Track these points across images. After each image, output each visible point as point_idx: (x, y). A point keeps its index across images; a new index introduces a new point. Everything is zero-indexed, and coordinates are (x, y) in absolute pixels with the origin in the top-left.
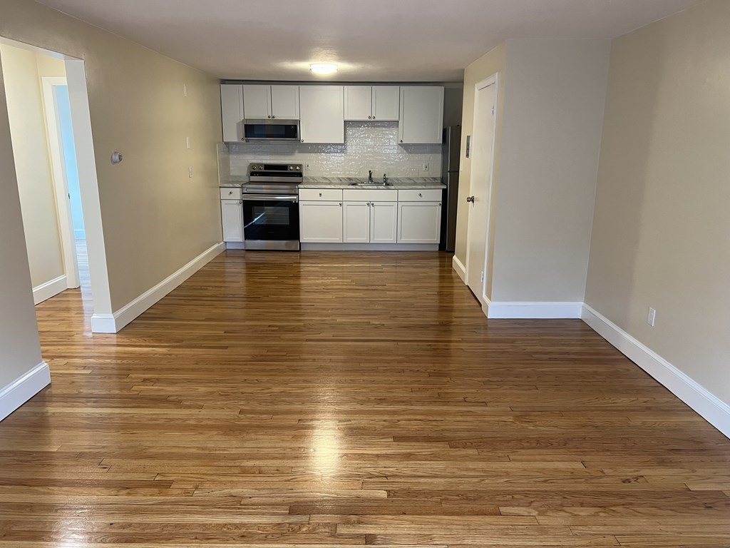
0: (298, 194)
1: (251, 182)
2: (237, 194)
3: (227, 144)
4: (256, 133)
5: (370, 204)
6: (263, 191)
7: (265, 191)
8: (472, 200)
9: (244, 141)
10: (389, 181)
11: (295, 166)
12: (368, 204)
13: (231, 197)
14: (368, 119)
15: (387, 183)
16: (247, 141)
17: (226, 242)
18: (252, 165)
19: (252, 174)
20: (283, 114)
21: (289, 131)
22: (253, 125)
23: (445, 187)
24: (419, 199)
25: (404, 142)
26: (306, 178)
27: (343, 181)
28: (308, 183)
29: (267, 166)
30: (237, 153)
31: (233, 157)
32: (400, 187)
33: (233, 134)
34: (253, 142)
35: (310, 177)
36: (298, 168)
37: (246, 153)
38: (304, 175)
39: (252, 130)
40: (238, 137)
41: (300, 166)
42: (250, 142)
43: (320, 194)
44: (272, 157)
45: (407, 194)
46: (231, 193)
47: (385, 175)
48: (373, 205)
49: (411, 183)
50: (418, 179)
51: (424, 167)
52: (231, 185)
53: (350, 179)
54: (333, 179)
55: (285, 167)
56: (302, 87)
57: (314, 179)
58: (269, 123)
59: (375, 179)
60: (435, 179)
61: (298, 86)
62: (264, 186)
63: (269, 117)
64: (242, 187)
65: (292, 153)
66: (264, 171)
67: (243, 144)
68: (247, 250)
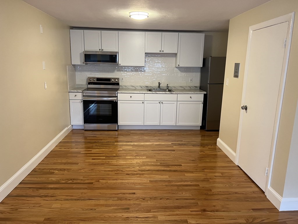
0: (117, 97)
1: (88, 89)
2: (80, 96)
3: (74, 66)
4: (91, 59)
5: (161, 102)
6: (95, 95)
7: (96, 95)
8: (246, 108)
9: (84, 64)
10: (169, 88)
11: (115, 79)
12: (159, 103)
13: (76, 98)
14: (159, 52)
15: (169, 90)
16: (86, 64)
17: (72, 125)
18: (89, 78)
19: (89, 83)
20: (108, 48)
21: (112, 58)
22: (90, 55)
23: (205, 93)
24: (190, 100)
25: (180, 66)
26: (121, 86)
27: (143, 88)
28: (123, 89)
29: (98, 79)
30: (80, 71)
31: (78, 74)
32: (179, 93)
33: (77, 60)
34: (90, 65)
35: (124, 86)
36: (117, 80)
37: (86, 71)
38: (120, 84)
39: (89, 58)
40: (81, 62)
41: (118, 79)
42: (88, 65)
43: (131, 97)
44: (101, 73)
45: (182, 97)
46: (75, 96)
47: (167, 85)
48: (162, 103)
49: (184, 90)
50: (186, 87)
51: (190, 80)
52: (76, 91)
53: (147, 87)
54: (137, 86)
55: (109, 80)
56: (120, 32)
57: (126, 87)
58: (100, 53)
59: (162, 87)
60: (196, 87)
61: (117, 32)
62: (96, 92)
63: (100, 50)
64: (83, 92)
65: (113, 71)
66: (96, 81)
67: (84, 66)
68: (85, 130)
